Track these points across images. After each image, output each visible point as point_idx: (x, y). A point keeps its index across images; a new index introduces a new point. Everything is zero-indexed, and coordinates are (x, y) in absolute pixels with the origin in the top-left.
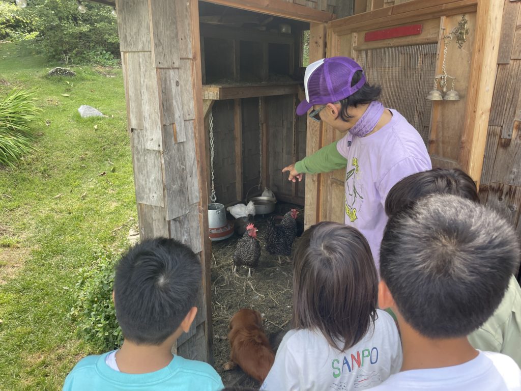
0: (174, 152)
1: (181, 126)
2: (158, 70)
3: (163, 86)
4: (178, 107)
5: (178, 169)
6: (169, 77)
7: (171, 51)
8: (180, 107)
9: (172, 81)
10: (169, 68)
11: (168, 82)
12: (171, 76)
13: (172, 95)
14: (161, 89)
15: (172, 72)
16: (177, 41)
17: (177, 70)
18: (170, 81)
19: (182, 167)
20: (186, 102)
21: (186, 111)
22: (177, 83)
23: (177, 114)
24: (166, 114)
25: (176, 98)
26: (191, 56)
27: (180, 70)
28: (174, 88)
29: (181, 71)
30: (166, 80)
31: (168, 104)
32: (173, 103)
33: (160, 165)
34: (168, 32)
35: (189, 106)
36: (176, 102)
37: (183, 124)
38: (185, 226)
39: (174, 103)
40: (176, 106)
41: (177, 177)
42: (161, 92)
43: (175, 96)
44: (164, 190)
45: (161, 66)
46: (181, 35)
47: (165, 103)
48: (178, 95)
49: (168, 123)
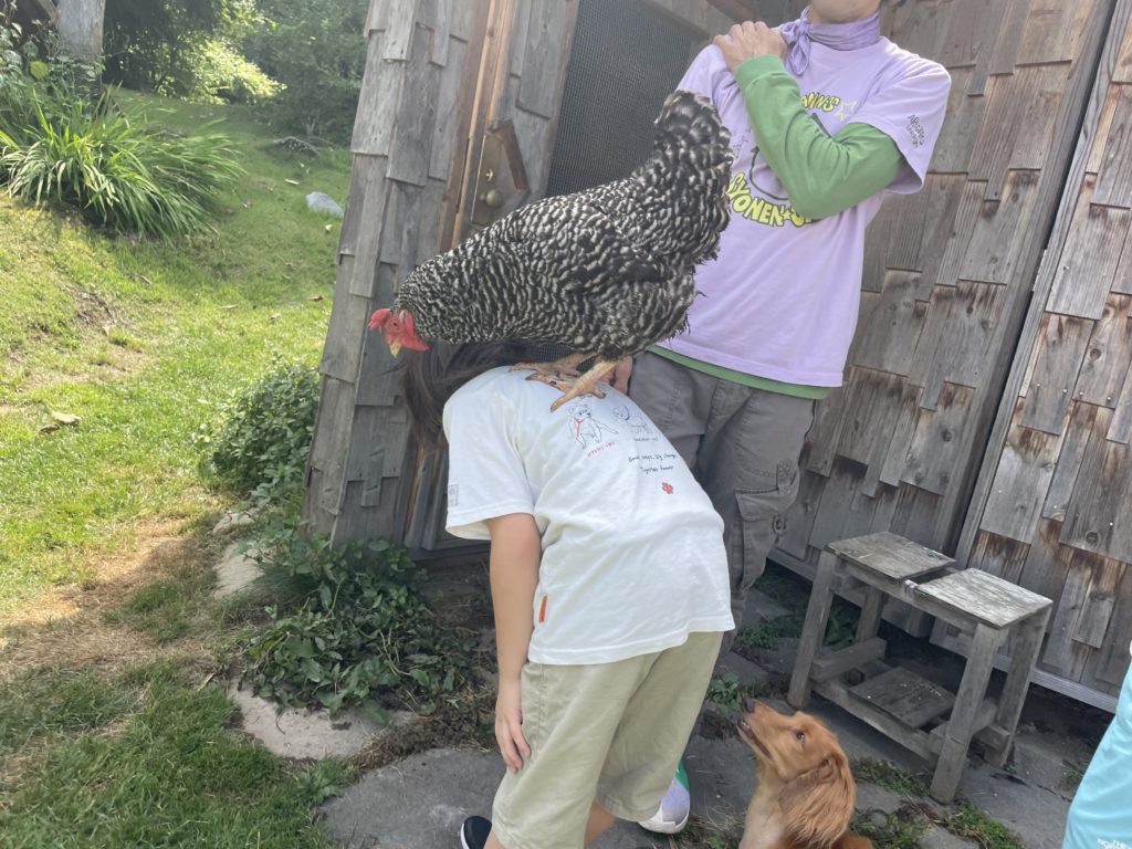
0: (423, 74)
1: (443, 39)
4: (445, 8)
5: (423, 106)
8: (448, 10)
19: (431, 107)
21: (457, 20)
24: (424, 8)
33: (396, 86)
35: (463, 17)
37: (447, 38)
38: (415, 208)
40: (442, 5)
41: (418, 118)
44: (393, 127)
49: (424, 23)
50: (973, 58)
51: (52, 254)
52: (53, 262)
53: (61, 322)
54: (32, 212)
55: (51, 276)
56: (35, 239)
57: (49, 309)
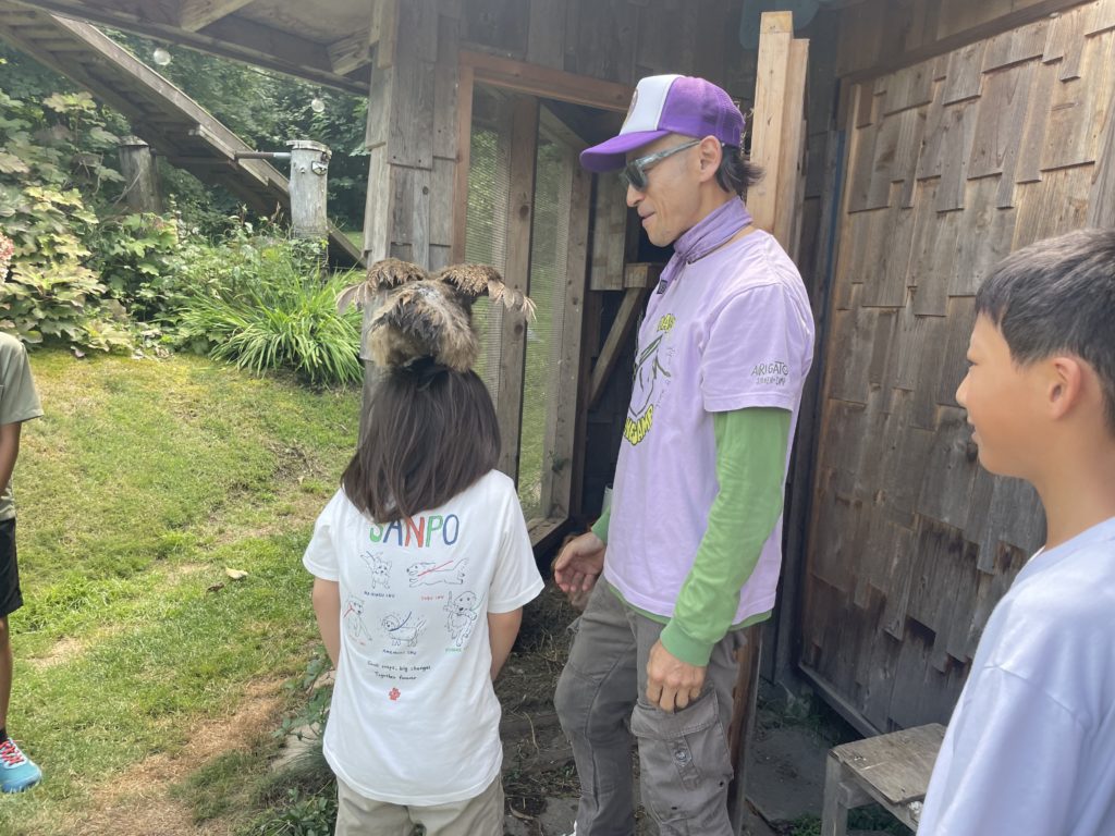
1: (422, 250)
2: (395, 168)
3: (399, 190)
4: (421, 223)
6: (412, 179)
7: (417, 144)
8: (424, 223)
9: (416, 186)
10: (412, 168)
11: (408, 186)
12: (416, 179)
13: (413, 206)
14: (394, 192)
15: (417, 174)
16: (431, 133)
17: (427, 173)
18: (412, 185)
20: (437, 219)
21: (435, 230)
22: (425, 191)
23: (419, 233)
24: (398, 228)
25: (419, 209)
26: (453, 156)
27: (433, 174)
28: (418, 195)
29: (436, 176)
30: (405, 183)
31: (404, 215)
32: (412, 215)
34: (416, 121)
35: (442, 226)
36: (419, 215)
37: (426, 248)
39: (415, 215)
40: (418, 222)
42: (393, 198)
43: (419, 207)
45: (397, 162)
46: (438, 124)
47: (398, 213)
48: (425, 206)
49: (399, 241)
50: (999, 165)
51: (265, 417)
52: (264, 424)
53: (260, 479)
54: (254, 381)
55: (261, 438)
56: (252, 406)
57: (251, 469)
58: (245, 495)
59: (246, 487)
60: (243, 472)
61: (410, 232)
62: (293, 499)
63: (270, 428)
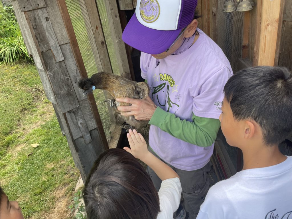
0: (56, 69)
1: (57, 50)
2: (26, 13)
3: (34, 24)
5: (63, 80)
6: (38, 16)
8: (53, 36)
9: (41, 18)
11: (38, 20)
12: (40, 15)
14: (32, 26)
15: (40, 12)
17: (45, 9)
18: (39, 19)
19: (66, 77)
20: (58, 31)
21: (60, 38)
22: (47, 19)
23: (52, 43)
24: (41, 44)
25: (48, 30)
27: (48, 9)
28: (44, 24)
30: (35, 19)
31: (41, 36)
32: (46, 35)
33: (48, 79)
35: (62, 34)
36: (49, 33)
37: (59, 48)
38: (79, 114)
40: (50, 37)
41: (63, 86)
42: (32, 29)
43: (47, 29)
44: (55, 95)
45: (26, 10)
47: (38, 36)
48: (50, 27)
49: (44, 50)
51: (21, 80)
52: (22, 83)
53: (29, 105)
54: (12, 67)
55: (23, 88)
56: (16, 77)
57: (25, 102)
58: (26, 112)
59: (26, 109)
60: (22, 104)
61: (48, 43)
62: (43, 107)
63: (25, 83)
